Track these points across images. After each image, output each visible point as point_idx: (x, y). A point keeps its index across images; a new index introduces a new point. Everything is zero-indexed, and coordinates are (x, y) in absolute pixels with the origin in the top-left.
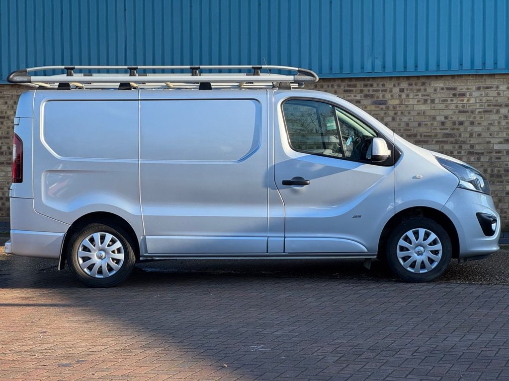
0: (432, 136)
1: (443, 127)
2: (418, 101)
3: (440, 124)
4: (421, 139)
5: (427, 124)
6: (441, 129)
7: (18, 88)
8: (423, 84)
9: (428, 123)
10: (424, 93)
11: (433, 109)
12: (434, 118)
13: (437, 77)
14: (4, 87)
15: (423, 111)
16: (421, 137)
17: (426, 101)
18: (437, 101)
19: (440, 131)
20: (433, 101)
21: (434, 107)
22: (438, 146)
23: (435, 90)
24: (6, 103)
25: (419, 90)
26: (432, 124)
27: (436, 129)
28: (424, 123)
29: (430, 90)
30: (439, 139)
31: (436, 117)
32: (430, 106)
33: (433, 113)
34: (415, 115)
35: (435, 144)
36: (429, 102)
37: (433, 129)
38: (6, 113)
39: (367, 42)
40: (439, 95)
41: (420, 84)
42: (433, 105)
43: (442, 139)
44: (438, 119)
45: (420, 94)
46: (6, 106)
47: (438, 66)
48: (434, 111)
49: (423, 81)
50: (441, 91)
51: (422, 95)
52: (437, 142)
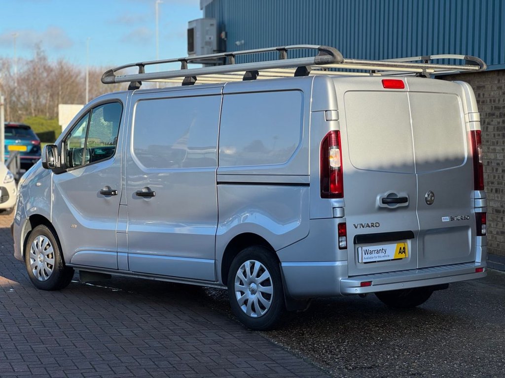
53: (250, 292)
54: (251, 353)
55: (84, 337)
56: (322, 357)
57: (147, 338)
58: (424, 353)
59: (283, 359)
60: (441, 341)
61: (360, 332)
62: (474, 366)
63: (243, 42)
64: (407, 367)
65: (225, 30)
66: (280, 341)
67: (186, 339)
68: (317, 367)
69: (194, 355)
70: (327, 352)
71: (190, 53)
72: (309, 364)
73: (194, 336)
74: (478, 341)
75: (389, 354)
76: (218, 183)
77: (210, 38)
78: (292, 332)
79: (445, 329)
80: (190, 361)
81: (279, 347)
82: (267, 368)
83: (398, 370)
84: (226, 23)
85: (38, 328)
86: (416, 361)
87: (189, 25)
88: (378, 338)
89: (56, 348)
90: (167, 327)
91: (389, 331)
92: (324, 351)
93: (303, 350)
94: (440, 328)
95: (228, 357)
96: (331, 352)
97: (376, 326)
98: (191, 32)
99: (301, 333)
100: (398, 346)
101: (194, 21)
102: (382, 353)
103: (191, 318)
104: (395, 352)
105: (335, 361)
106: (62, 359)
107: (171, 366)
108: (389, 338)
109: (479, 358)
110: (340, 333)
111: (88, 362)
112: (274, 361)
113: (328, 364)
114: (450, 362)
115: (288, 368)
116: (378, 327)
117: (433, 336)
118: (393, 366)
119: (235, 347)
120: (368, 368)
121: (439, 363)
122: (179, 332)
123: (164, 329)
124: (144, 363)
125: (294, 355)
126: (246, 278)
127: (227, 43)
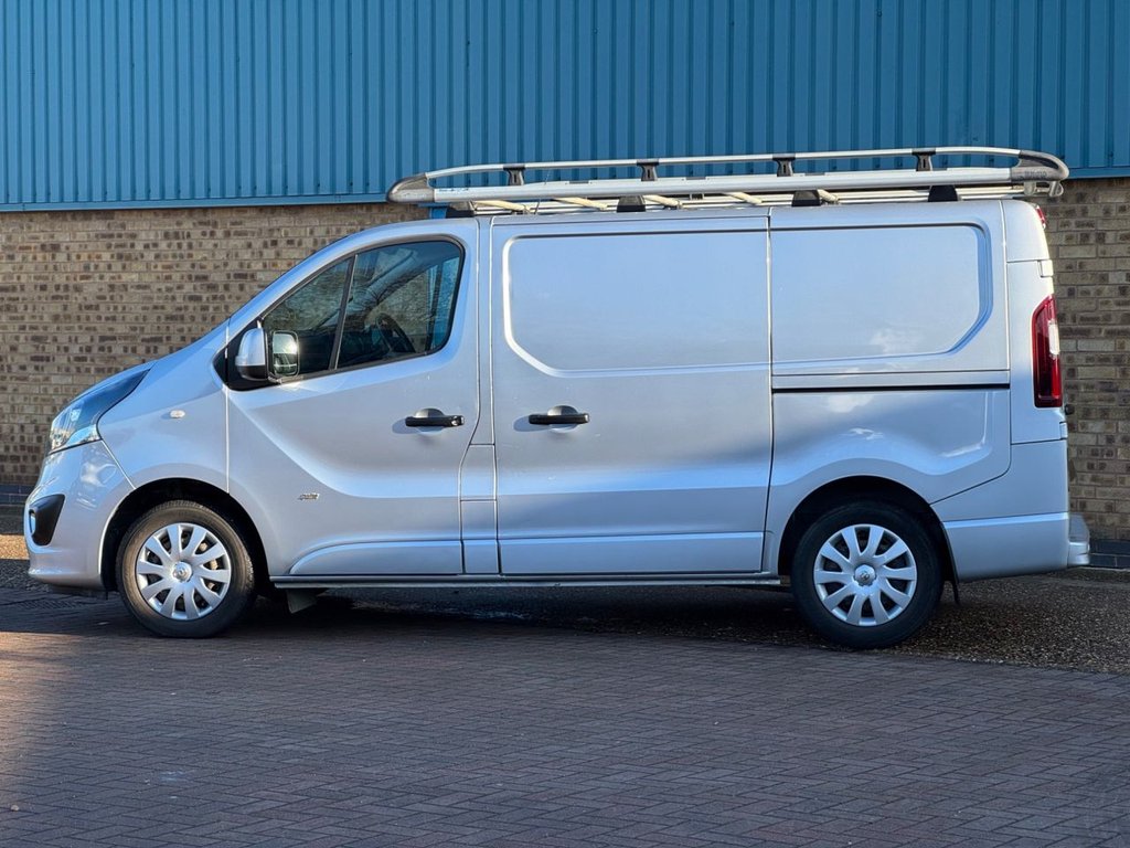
0: (1097, 319)
1: (1122, 299)
2: (1069, 238)
3: (1117, 291)
4: (1073, 327)
5: (1087, 293)
6: (1119, 304)
7: (272, 213)
8: (1081, 198)
9: (1089, 288)
10: (1083, 219)
11: (1103, 256)
12: (1104, 279)
13: (1110, 181)
14: (246, 212)
15: (1078, 261)
16: (1074, 321)
17: (1085, 237)
18: (1110, 238)
19: (1118, 308)
20: (1101, 238)
21: (1104, 253)
22: (1113, 342)
23: (1107, 212)
24: (249, 246)
25: (1070, 213)
26: (1099, 292)
27: (1107, 303)
28: (1080, 288)
29: (1094, 212)
30: (1114, 327)
31: (1107, 275)
32: (1094, 249)
33: (1102, 265)
34: (1063, 270)
35: (1106, 338)
36: (1092, 239)
37: (1102, 303)
38: (249, 266)
39: (956, 104)
40: (1114, 225)
41: (1073, 198)
42: (1101, 248)
43: (1120, 327)
44: (1112, 278)
45: (1073, 221)
46: (250, 250)
47: (1110, 155)
48: (1103, 261)
49: (1081, 190)
50: (1121, 215)
51: (1079, 225)
52: (1110, 334)
53: (856, 583)
76: (774, 391)
126: (848, 557)
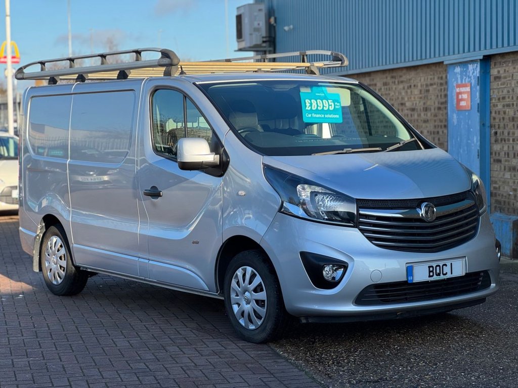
54: (249, 366)
55: (74, 349)
56: (326, 369)
57: (141, 349)
58: (442, 363)
59: (283, 372)
60: (465, 349)
61: (378, 340)
62: (494, 378)
63: (292, 27)
64: (418, 381)
65: (274, 16)
66: (286, 351)
67: (184, 350)
68: (317, 381)
69: (185, 368)
70: (333, 363)
71: (238, 40)
72: (310, 378)
73: (194, 346)
74: (507, 348)
75: (402, 365)
77: (259, 24)
78: (302, 341)
79: (473, 335)
80: (178, 376)
81: (282, 358)
82: (262, 383)
83: (406, 383)
84: (275, 8)
85: (30, 339)
86: (429, 373)
87: (237, 12)
88: (395, 346)
89: (39, 362)
90: (168, 336)
91: (410, 339)
92: (331, 362)
93: (308, 361)
94: (469, 334)
95: (223, 370)
96: (338, 363)
97: (397, 332)
98: (239, 18)
99: (312, 341)
100: (415, 355)
101: (242, 6)
102: (395, 364)
103: (198, 325)
104: (410, 363)
105: (339, 373)
106: (40, 374)
107: (156, 382)
108: (408, 346)
109: (503, 369)
110: (355, 341)
111: (66, 379)
112: (272, 374)
113: (330, 378)
114: (468, 374)
115: (285, 382)
116: (399, 333)
117: (458, 343)
118: (402, 380)
119: (235, 359)
120: (374, 382)
121: (455, 375)
122: (179, 341)
123: (164, 338)
124: (127, 379)
125: (297, 367)
127: (277, 28)
